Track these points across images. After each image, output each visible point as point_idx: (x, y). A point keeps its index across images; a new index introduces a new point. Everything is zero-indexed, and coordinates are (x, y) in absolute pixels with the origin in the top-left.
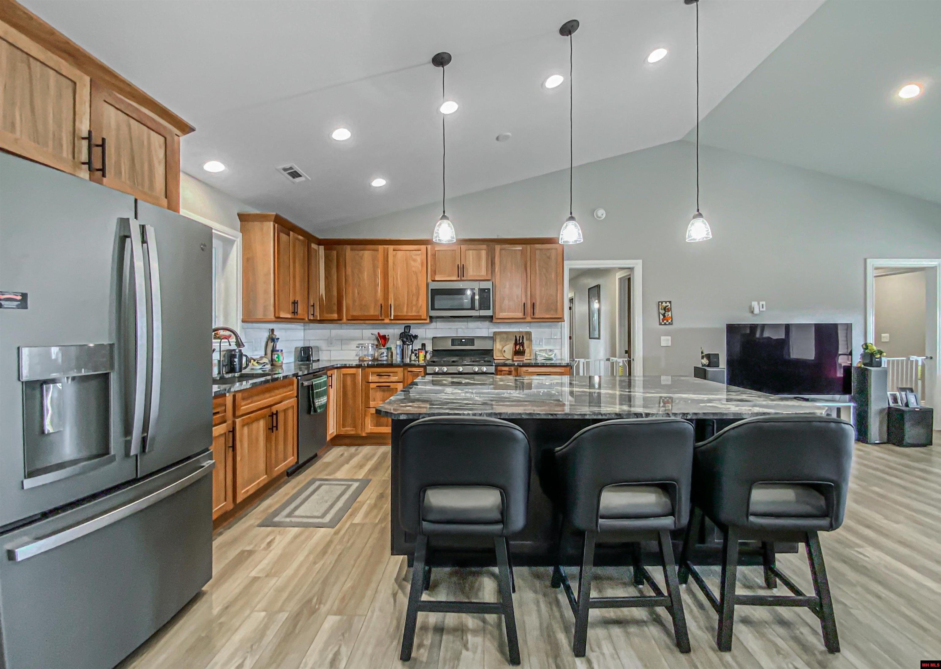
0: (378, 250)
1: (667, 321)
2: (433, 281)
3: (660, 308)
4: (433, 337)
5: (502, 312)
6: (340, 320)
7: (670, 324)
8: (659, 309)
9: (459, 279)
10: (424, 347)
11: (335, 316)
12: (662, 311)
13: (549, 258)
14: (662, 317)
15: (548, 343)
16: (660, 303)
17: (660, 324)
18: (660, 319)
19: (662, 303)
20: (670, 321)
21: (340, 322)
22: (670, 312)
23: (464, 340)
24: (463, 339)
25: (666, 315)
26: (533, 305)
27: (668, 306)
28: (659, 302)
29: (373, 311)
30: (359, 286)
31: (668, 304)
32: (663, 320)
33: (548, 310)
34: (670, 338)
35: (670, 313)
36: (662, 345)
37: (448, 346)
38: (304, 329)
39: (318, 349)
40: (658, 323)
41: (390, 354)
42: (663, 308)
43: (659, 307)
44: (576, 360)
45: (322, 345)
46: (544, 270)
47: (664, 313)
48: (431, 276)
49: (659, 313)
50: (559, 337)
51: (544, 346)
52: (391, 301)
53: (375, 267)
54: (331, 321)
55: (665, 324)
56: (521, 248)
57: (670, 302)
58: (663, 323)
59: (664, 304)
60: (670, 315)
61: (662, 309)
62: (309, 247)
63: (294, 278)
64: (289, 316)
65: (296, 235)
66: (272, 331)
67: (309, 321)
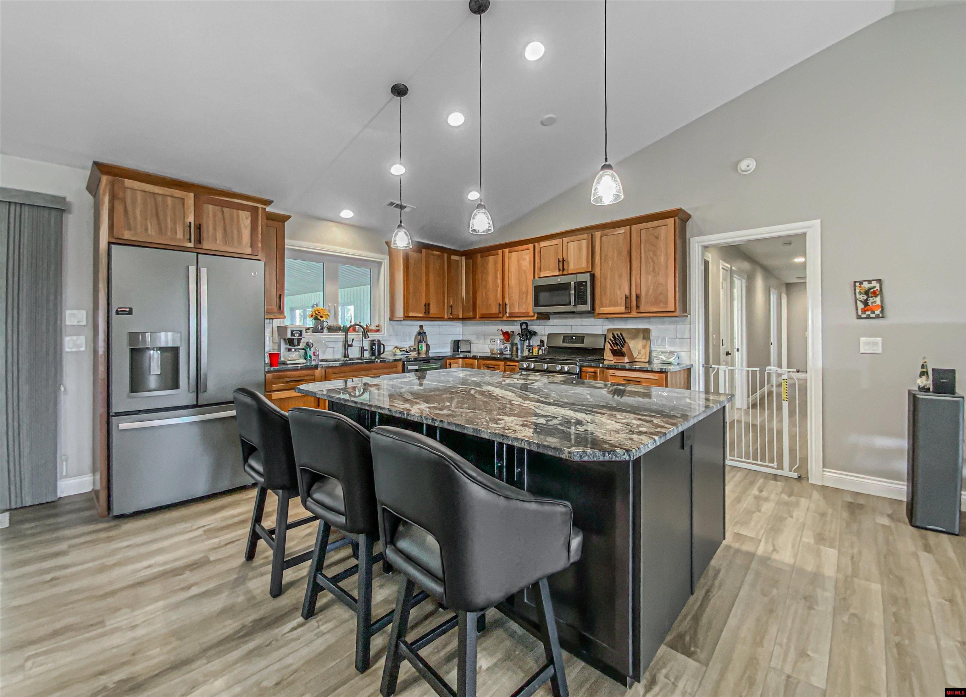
0: (498, 255)
1: (873, 312)
2: (540, 277)
3: (857, 291)
4: (548, 334)
5: (603, 307)
6: (475, 318)
7: (877, 317)
8: (855, 294)
9: (561, 273)
10: (542, 344)
11: (471, 314)
12: (861, 296)
13: (657, 237)
14: (861, 306)
15: (672, 344)
16: (857, 284)
17: (859, 317)
18: (857, 309)
19: (861, 283)
20: (877, 312)
21: (474, 319)
22: (879, 298)
23: (574, 338)
24: (574, 336)
25: (870, 302)
26: (638, 297)
27: (874, 287)
28: (855, 282)
29: (495, 310)
30: (486, 288)
31: (874, 284)
32: (864, 311)
33: (656, 302)
34: (879, 340)
35: (878, 300)
36: (862, 351)
37: (560, 343)
38: (463, 326)
39: (469, 342)
40: (855, 316)
41: (515, 349)
42: (862, 291)
43: (855, 290)
44: (713, 366)
45: (472, 338)
46: (651, 253)
47: (867, 300)
48: (538, 274)
49: (856, 300)
50: (687, 336)
51: (667, 347)
52: (507, 301)
53: (496, 270)
54: (469, 319)
55: (868, 317)
56: (623, 231)
57: (879, 281)
58: (864, 316)
59: (866, 285)
60: (878, 302)
61: (860, 293)
62: (449, 259)
63: (427, 285)
64: (421, 315)
65: (430, 252)
66: (421, 327)
67: (450, 319)
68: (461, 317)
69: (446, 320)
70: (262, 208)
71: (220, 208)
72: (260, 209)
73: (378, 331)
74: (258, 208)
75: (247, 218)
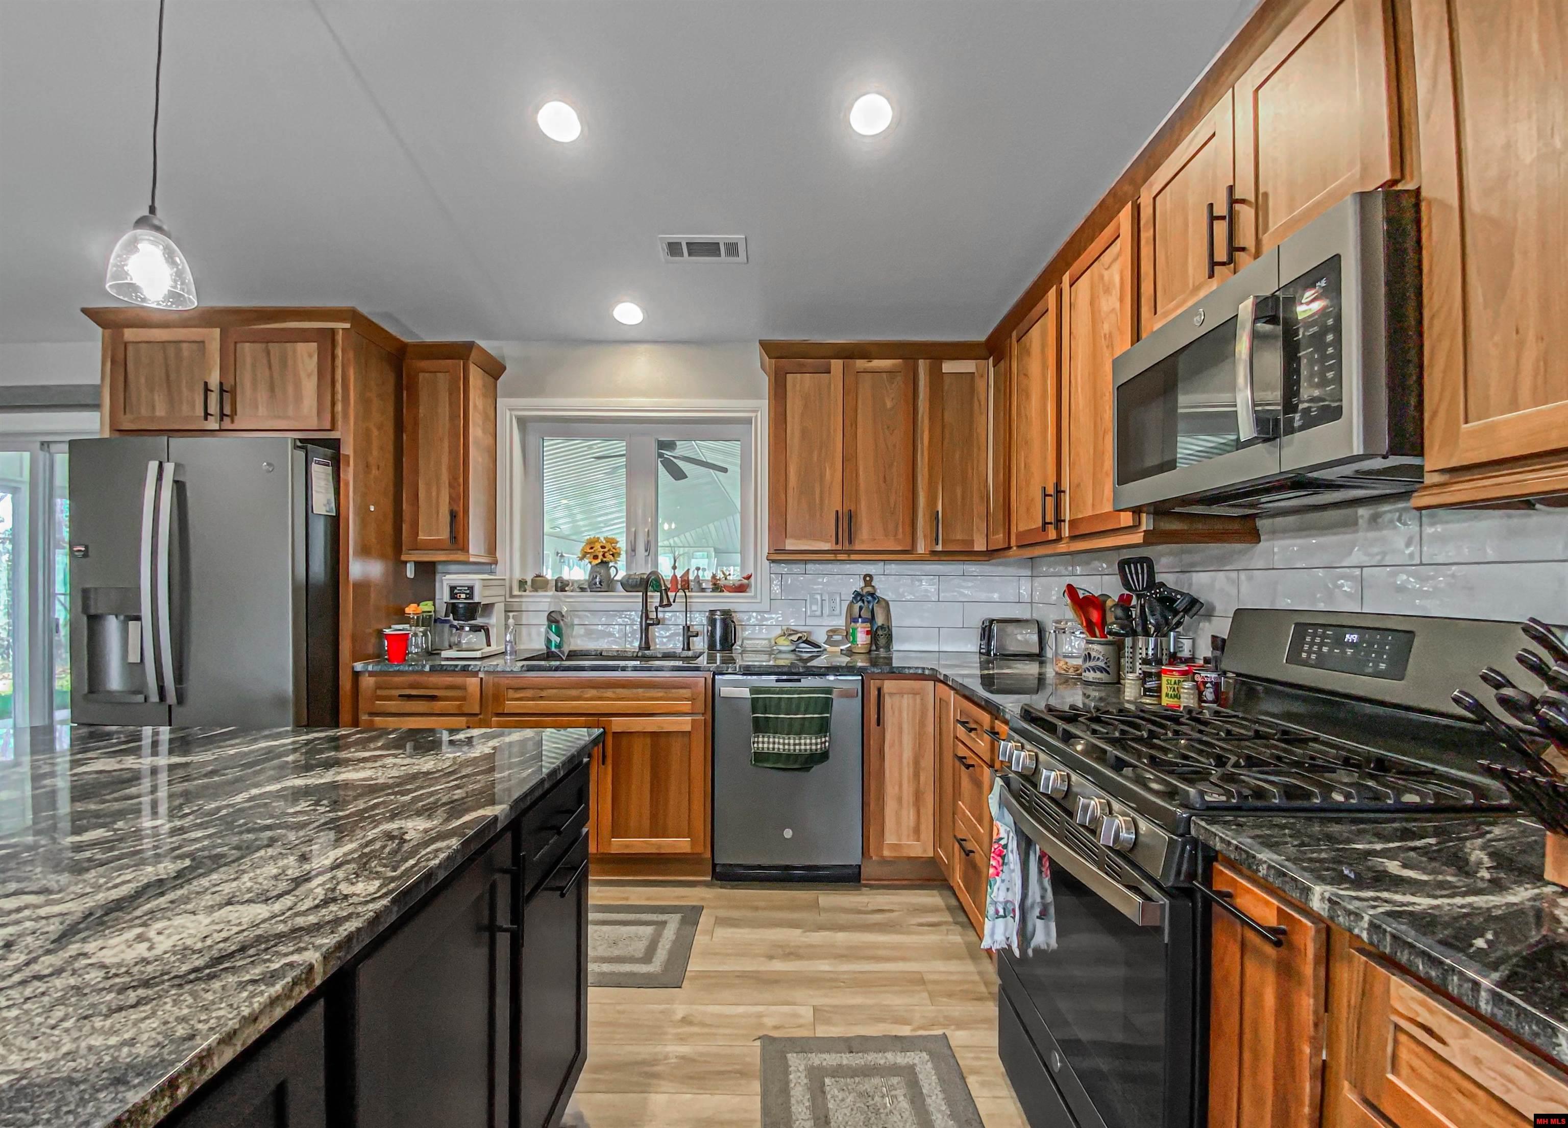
6: (1010, 548)
21: (1010, 553)
24: (1353, 628)
62: (936, 375)
63: (849, 459)
64: (826, 546)
65: (861, 364)
66: (868, 579)
67: (935, 556)
68: (980, 545)
69: (921, 560)
70: (343, 329)
71: (264, 345)
72: (341, 332)
73: (741, 588)
74: (333, 331)
75: (310, 356)
